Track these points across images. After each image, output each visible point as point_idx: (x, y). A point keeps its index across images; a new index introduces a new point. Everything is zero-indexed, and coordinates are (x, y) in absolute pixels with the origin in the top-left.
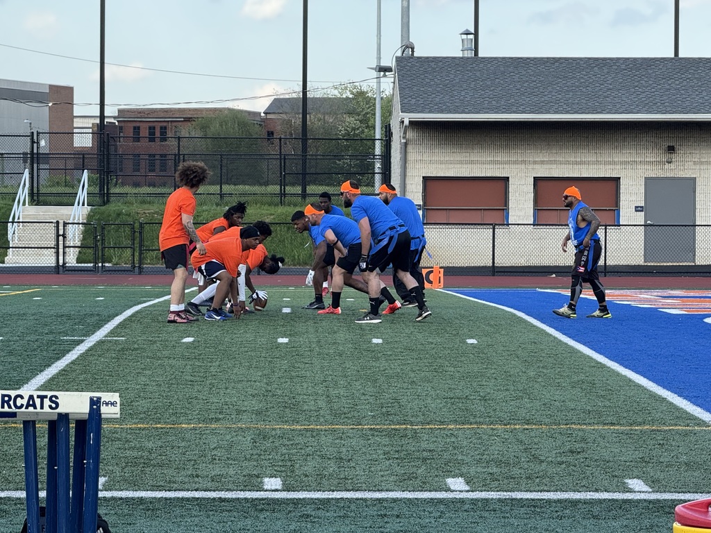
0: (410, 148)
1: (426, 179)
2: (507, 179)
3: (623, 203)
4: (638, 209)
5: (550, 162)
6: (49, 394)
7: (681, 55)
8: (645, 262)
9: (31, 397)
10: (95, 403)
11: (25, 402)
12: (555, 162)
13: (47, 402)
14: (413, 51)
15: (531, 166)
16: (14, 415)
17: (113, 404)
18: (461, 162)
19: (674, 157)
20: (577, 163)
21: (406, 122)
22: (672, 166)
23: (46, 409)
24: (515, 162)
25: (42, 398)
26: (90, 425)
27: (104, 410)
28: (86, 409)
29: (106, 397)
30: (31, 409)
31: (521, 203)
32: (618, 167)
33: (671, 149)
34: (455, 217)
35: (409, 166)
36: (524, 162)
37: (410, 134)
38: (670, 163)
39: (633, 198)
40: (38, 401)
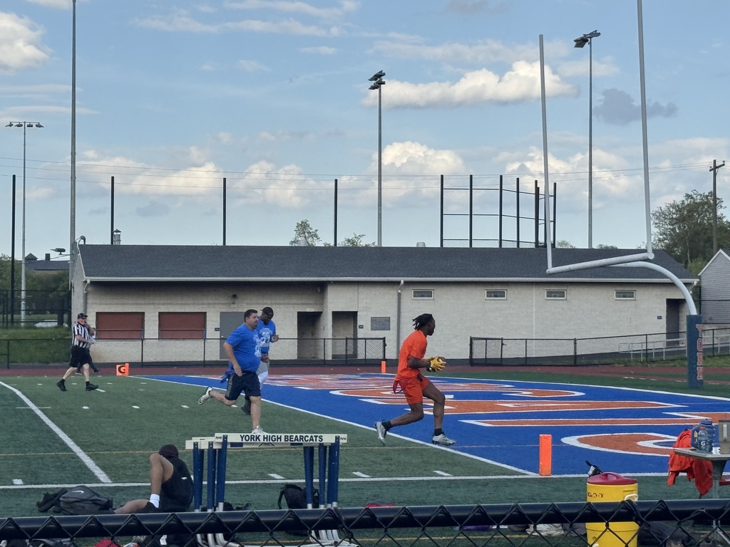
0: (89, 297)
1: (97, 314)
2: (143, 313)
3: (208, 326)
4: (216, 330)
5: (168, 304)
6: (319, 435)
7: (227, 244)
8: (221, 358)
9: (312, 436)
10: (337, 438)
11: (309, 438)
12: (170, 304)
13: (318, 438)
14: (85, 241)
15: (157, 306)
16: (301, 444)
17: (345, 439)
18: (117, 304)
19: (237, 301)
20: (182, 304)
21: (89, 281)
22: (235, 306)
23: (318, 441)
24: (149, 304)
25: (316, 437)
26: (335, 447)
27: (341, 441)
28: (334, 441)
29: (342, 436)
30: (311, 441)
31: (151, 327)
32: (205, 306)
33: (235, 296)
34: (115, 335)
35: (89, 306)
36: (153, 304)
37: (89, 289)
38: (233, 304)
39: (214, 323)
40: (314, 438)
